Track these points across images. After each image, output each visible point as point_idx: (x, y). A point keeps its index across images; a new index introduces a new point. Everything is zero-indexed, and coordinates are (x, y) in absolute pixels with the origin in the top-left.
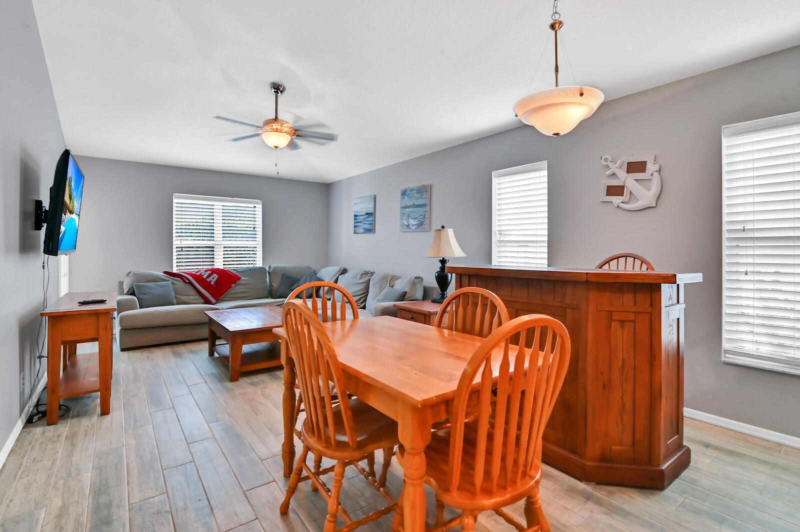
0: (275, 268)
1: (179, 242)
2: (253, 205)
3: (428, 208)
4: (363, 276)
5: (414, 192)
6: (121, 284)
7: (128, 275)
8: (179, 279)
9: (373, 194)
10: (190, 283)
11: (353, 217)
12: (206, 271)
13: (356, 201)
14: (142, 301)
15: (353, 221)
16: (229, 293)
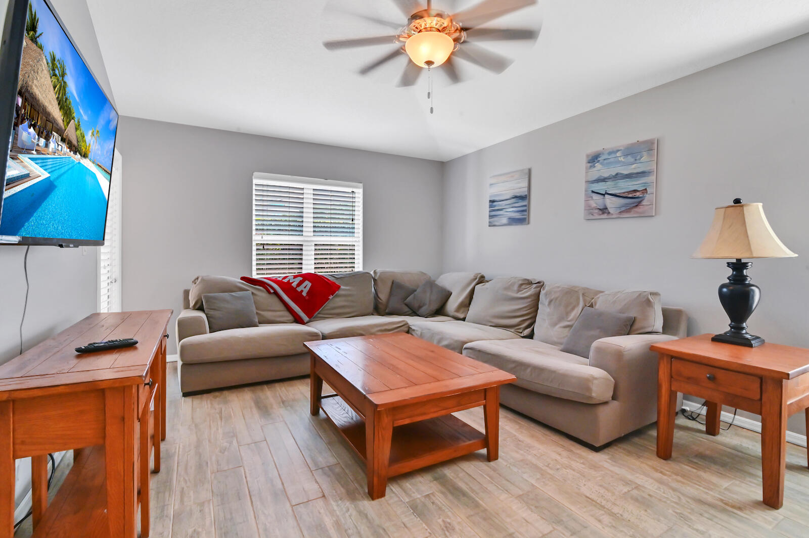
0: (382, 273)
1: (259, 238)
2: (350, 190)
3: (652, 178)
4: (523, 287)
5: (618, 154)
6: (186, 293)
7: (194, 282)
8: (261, 288)
9: (526, 166)
10: (276, 293)
11: (488, 204)
12: (295, 277)
13: (493, 181)
14: (211, 319)
15: (488, 209)
16: (326, 308)
